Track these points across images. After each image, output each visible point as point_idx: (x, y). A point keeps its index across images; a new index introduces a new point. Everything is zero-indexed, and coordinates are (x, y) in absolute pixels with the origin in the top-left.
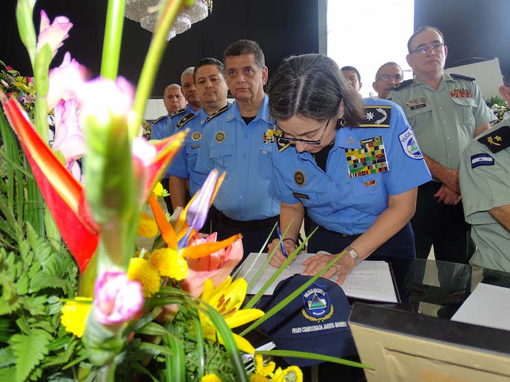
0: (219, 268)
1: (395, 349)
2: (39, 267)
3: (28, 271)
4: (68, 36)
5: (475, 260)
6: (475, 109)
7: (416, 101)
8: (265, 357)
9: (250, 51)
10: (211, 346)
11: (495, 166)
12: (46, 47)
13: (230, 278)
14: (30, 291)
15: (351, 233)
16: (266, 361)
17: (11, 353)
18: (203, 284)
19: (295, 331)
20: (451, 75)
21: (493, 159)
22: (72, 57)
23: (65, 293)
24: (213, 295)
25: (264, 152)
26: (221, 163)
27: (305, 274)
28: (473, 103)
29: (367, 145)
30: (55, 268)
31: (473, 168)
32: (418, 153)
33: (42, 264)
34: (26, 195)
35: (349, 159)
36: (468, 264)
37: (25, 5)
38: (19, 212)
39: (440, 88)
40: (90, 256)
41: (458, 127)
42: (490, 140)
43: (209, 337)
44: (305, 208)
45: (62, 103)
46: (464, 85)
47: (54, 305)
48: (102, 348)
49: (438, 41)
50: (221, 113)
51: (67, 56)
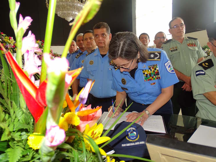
0: (92, 120)
1: (165, 154)
2: (18, 120)
3: (14, 122)
4: (30, 24)
5: (198, 115)
6: (198, 52)
7: (173, 48)
8: (111, 157)
9: (104, 27)
10: (89, 152)
11: (206, 75)
12: (22, 29)
13: (96, 124)
14: (14, 130)
15: (145, 104)
16: (111, 159)
17: (6, 156)
18: (85, 126)
19: (123, 145)
20: (188, 37)
21: (205, 73)
22: (32, 33)
23: (29, 131)
24: (89, 131)
25: (109, 69)
26: (92, 73)
27: (127, 121)
28: (197, 49)
29: (151, 68)
30: (25, 120)
31: (196, 76)
32: (173, 71)
33: (19, 118)
34: (12, 89)
35: (144, 74)
36: (195, 117)
37: (13, 12)
38: (9, 96)
39: (183, 43)
40: (40, 116)
41: (191, 59)
42: (203, 64)
43: (88, 149)
44: (127, 94)
45: (28, 51)
46: (193, 42)
47: (23, 136)
48: (47, 155)
49: (182, 23)
50: (91, 53)
51: (30, 32)
